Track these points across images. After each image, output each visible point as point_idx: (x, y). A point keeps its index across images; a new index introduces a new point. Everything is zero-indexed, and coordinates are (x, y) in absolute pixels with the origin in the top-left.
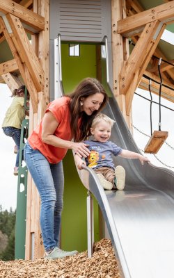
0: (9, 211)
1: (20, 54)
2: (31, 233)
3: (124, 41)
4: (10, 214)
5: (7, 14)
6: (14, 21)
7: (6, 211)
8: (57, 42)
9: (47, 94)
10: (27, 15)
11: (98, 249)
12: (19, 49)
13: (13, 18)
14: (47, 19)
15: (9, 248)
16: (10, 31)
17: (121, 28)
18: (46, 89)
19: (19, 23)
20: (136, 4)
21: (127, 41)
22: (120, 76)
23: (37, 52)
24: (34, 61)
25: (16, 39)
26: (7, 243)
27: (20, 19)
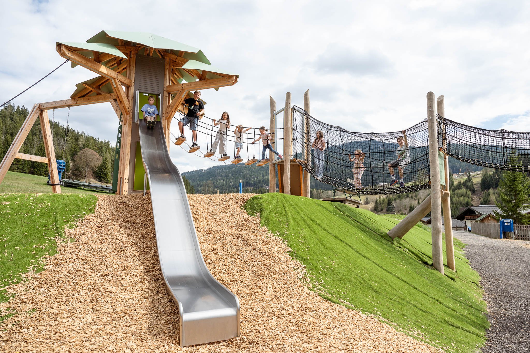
0: (103, 141)
1: (120, 98)
2: (121, 178)
3: (169, 96)
4: (104, 144)
5: (114, 79)
6: (117, 82)
7: (102, 141)
8: (138, 92)
9: (131, 116)
10: (124, 79)
11: (148, 194)
12: (119, 95)
13: (117, 81)
14: (133, 81)
15: (103, 164)
16: (115, 86)
17: (167, 89)
18: (131, 114)
19: (120, 83)
20: (178, 73)
21: (171, 95)
22: (166, 111)
23: (128, 97)
24: (126, 101)
25: (118, 90)
26: (101, 161)
27: (120, 81)
